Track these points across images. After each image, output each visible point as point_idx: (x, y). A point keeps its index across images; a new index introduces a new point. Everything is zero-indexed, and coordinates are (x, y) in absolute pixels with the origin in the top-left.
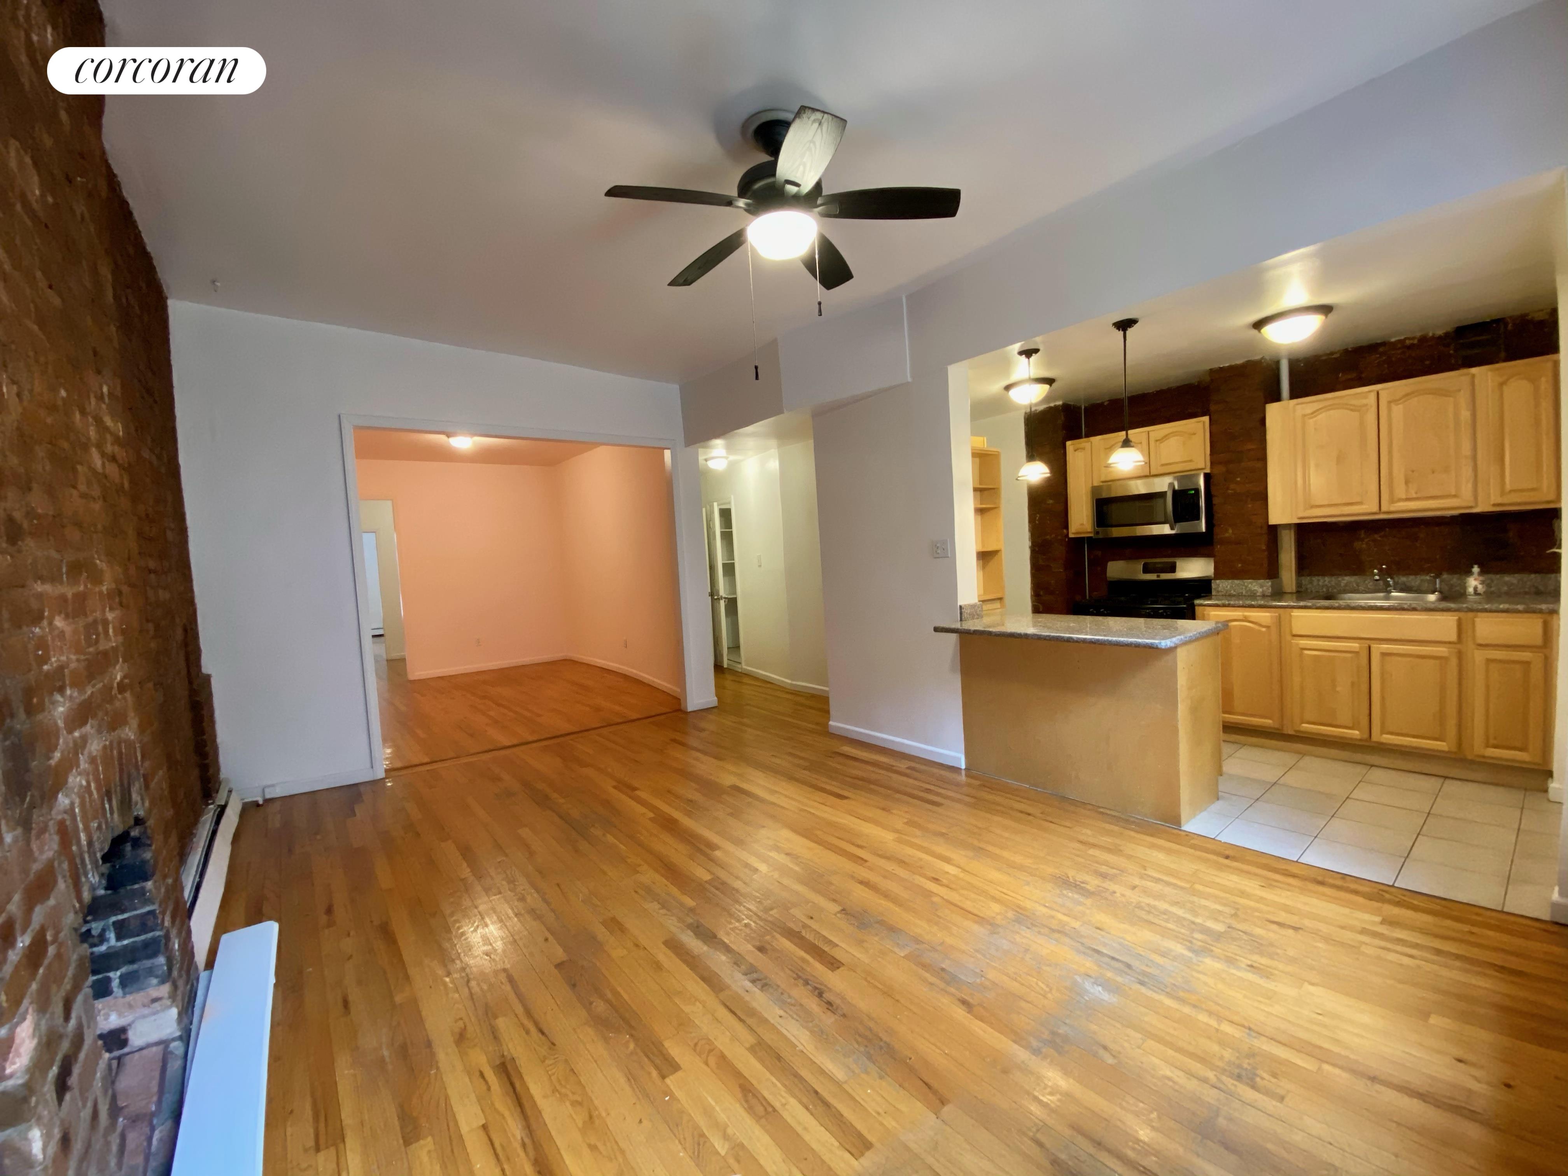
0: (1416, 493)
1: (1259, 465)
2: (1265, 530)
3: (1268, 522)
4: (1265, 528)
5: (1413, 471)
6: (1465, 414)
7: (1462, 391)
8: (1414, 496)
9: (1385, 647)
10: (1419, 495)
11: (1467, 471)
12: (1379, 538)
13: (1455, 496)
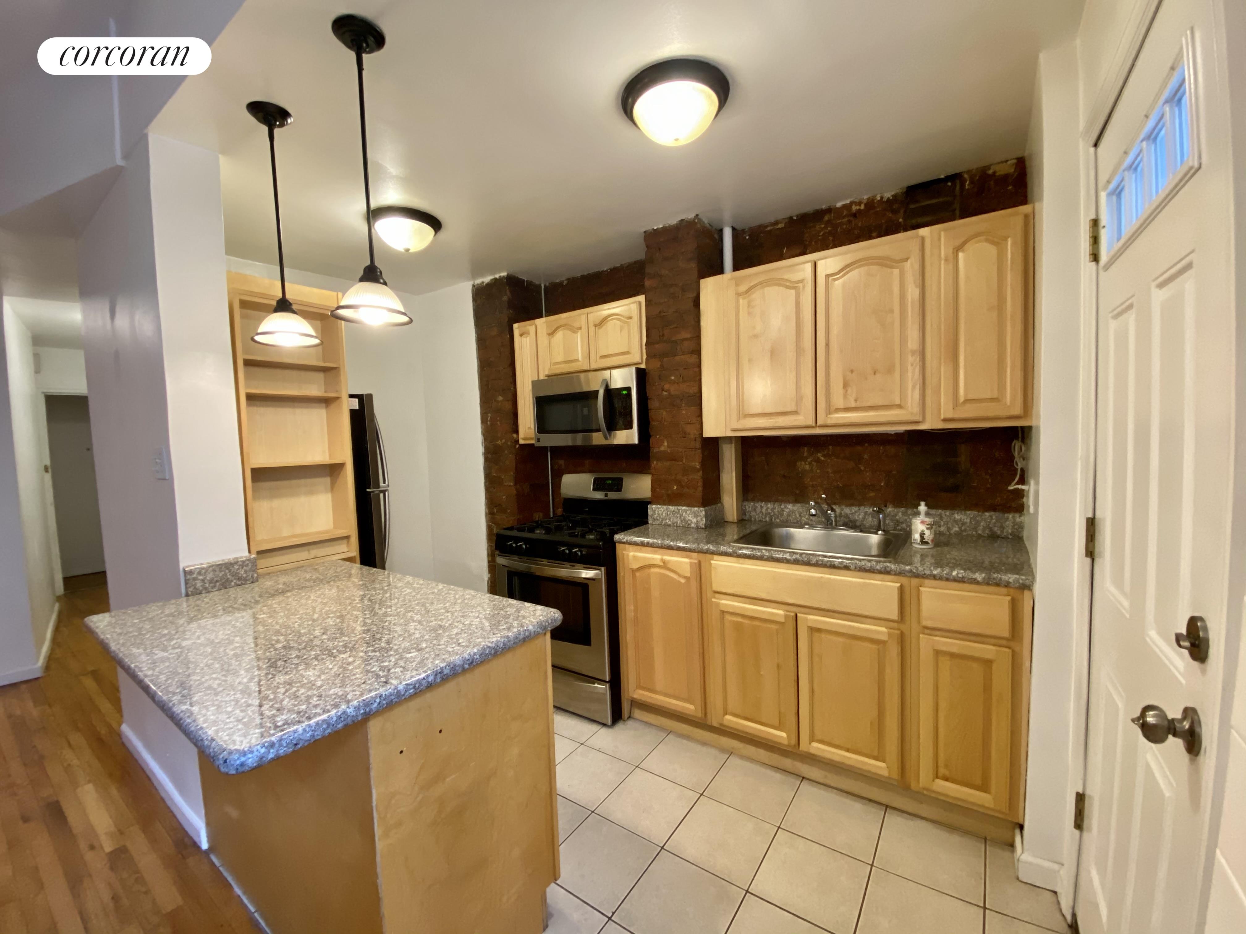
0: (856, 401)
1: (692, 359)
2: (698, 445)
3: (702, 434)
4: (699, 440)
5: (852, 371)
6: (913, 293)
7: (909, 261)
8: (853, 405)
9: (814, 619)
10: (859, 404)
11: (913, 374)
12: (822, 458)
13: (899, 406)
